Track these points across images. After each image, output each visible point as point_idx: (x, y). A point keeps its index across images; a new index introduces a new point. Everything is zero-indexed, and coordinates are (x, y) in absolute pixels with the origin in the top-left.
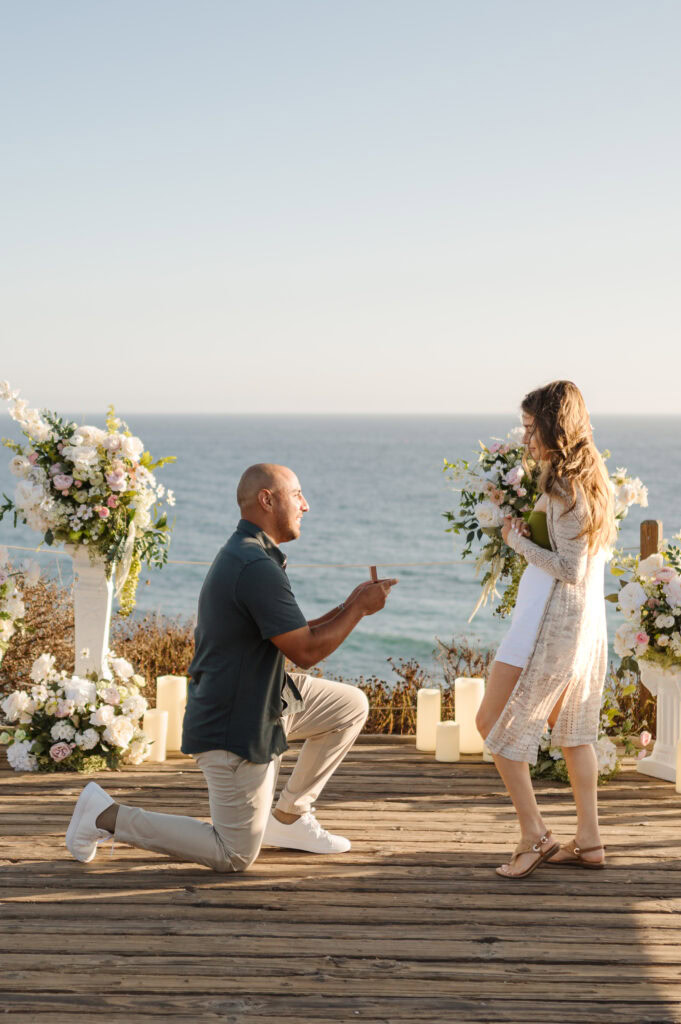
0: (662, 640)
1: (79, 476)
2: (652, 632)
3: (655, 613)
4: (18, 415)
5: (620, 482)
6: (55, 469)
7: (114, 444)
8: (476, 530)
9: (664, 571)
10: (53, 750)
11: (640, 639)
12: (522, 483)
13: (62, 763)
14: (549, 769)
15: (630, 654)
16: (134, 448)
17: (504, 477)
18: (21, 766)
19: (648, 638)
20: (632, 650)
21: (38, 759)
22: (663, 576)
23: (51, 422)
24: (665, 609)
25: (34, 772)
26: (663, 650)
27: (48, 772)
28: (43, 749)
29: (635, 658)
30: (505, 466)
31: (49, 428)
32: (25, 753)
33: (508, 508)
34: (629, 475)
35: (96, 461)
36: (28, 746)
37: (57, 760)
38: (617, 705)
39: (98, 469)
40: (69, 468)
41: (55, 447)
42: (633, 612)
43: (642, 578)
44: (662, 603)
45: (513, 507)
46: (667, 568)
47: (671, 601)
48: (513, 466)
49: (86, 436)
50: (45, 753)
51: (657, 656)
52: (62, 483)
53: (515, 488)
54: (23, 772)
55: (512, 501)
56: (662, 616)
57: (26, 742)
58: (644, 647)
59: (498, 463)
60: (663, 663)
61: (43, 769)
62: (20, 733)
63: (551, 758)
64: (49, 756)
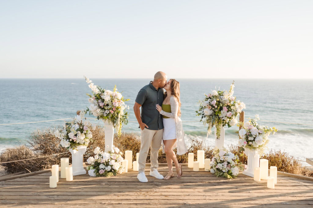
0: (250, 143)
1: (106, 103)
2: (248, 141)
3: (249, 137)
4: (91, 87)
5: (239, 104)
6: (100, 101)
7: (114, 95)
8: (204, 116)
9: (250, 126)
10: (100, 171)
11: (245, 143)
12: (216, 104)
13: (102, 174)
14: (222, 174)
15: (242, 146)
16: (120, 96)
17: (211, 103)
18: (92, 175)
19: (247, 143)
20: (243, 146)
21: (96, 174)
22: (250, 127)
23: (99, 89)
24: (251, 135)
25: (95, 177)
26: (250, 145)
27: (99, 177)
28: (97, 171)
29: (243, 147)
30: (211, 100)
31: (98, 90)
32: (93, 172)
33: (212, 110)
34: (240, 102)
35: (110, 99)
36: (94, 170)
37: (101, 174)
38: (239, 159)
39: (110, 101)
40: (103, 101)
41: (100, 95)
42: (243, 136)
43: (245, 127)
44: (250, 134)
45: (213, 110)
46: (251, 125)
47: (252, 133)
48: (213, 100)
49: (107, 93)
50: (98, 172)
51: (249, 147)
52: (101, 105)
53: (214, 105)
54: (92, 177)
55: (213, 109)
56: (250, 137)
57: (93, 169)
58: (246, 145)
59: (209, 99)
60: (250, 149)
61: (97, 176)
62: (91, 167)
63: (223, 172)
64: (99, 173)
